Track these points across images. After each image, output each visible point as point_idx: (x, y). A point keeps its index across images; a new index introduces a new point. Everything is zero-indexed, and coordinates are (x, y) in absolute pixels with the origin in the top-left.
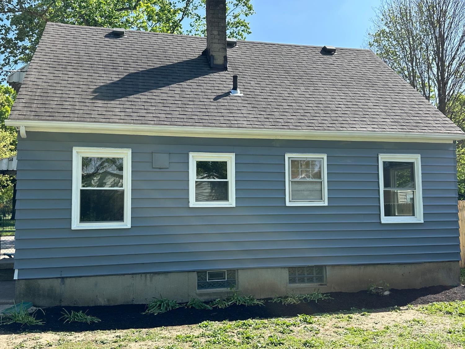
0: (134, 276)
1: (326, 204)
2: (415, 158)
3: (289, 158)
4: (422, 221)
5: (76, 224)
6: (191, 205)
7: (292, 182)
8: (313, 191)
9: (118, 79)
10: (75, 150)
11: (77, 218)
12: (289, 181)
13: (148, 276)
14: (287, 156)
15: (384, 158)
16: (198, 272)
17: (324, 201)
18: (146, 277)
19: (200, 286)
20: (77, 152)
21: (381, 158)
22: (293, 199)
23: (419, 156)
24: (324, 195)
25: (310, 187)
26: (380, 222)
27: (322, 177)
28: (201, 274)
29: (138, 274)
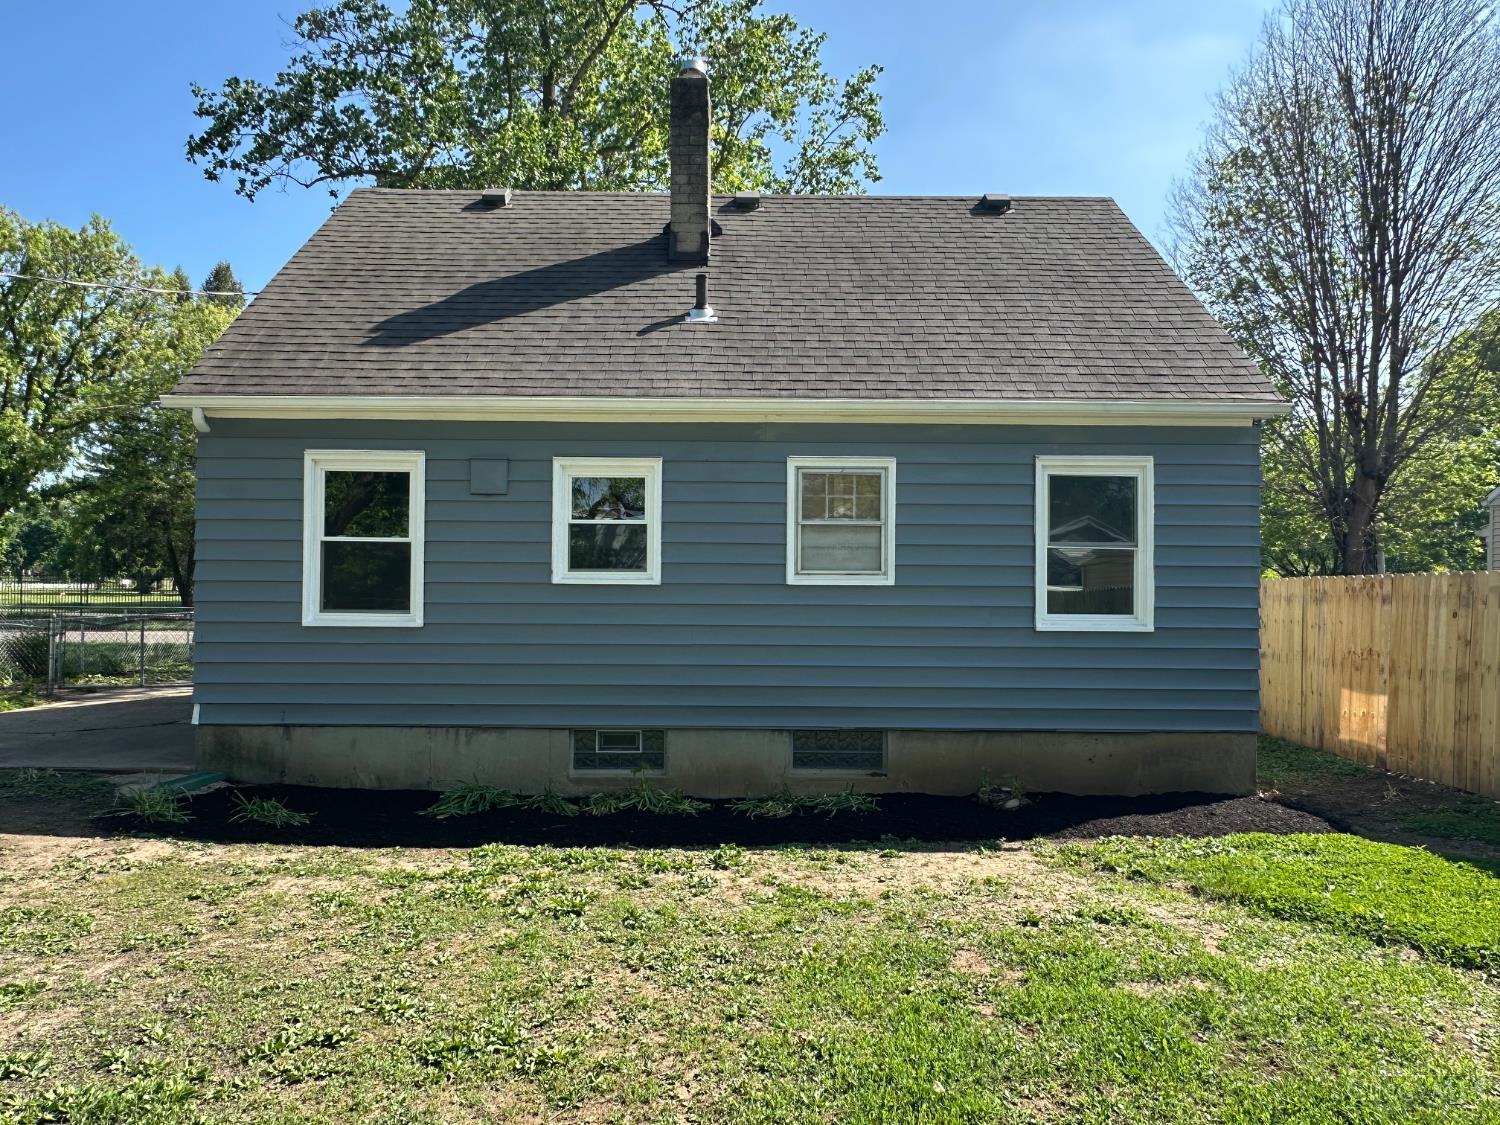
0: (433, 730)
1: (891, 581)
2: (1139, 467)
3: (798, 468)
4: (1151, 628)
5: (312, 615)
6: (556, 579)
7: (803, 526)
8: (858, 548)
9: (443, 299)
10: (309, 456)
11: (314, 601)
12: (797, 523)
13: (462, 732)
14: (793, 463)
15: (1049, 466)
16: (575, 731)
17: (885, 574)
18: (457, 734)
19: (581, 762)
20: (315, 462)
21: (1043, 466)
22: (805, 566)
23: (1149, 462)
24: (886, 560)
25: (851, 538)
26: (1033, 628)
27: (883, 516)
28: (582, 735)
29: (441, 726)
